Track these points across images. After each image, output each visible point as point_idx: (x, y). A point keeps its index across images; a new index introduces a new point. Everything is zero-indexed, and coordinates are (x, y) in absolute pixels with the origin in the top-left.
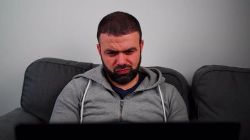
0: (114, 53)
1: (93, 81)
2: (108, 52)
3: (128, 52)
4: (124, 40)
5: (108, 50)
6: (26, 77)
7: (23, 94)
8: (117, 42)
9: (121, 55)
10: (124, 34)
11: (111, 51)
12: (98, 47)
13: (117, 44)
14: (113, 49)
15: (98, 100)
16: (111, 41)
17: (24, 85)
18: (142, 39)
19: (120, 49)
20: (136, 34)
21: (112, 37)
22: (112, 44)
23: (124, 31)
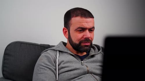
1: (59, 51)
15: (68, 62)
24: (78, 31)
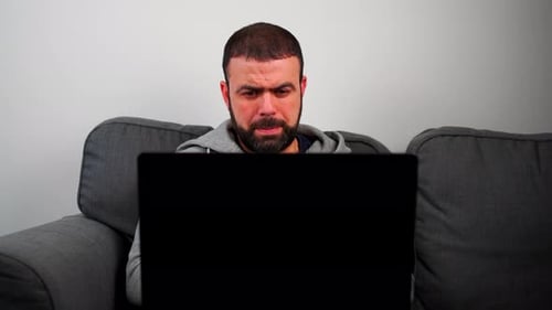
0: (254, 92)
2: (244, 91)
3: (279, 91)
4: (274, 69)
5: (244, 87)
6: (86, 153)
7: (81, 185)
8: (262, 72)
9: (267, 96)
10: (275, 58)
11: (249, 88)
12: (222, 86)
13: (261, 76)
14: (253, 85)
16: (252, 71)
17: (83, 166)
18: (304, 74)
19: (266, 84)
20: (294, 59)
21: (253, 64)
22: (253, 76)
23: (274, 53)
24: (244, 94)
